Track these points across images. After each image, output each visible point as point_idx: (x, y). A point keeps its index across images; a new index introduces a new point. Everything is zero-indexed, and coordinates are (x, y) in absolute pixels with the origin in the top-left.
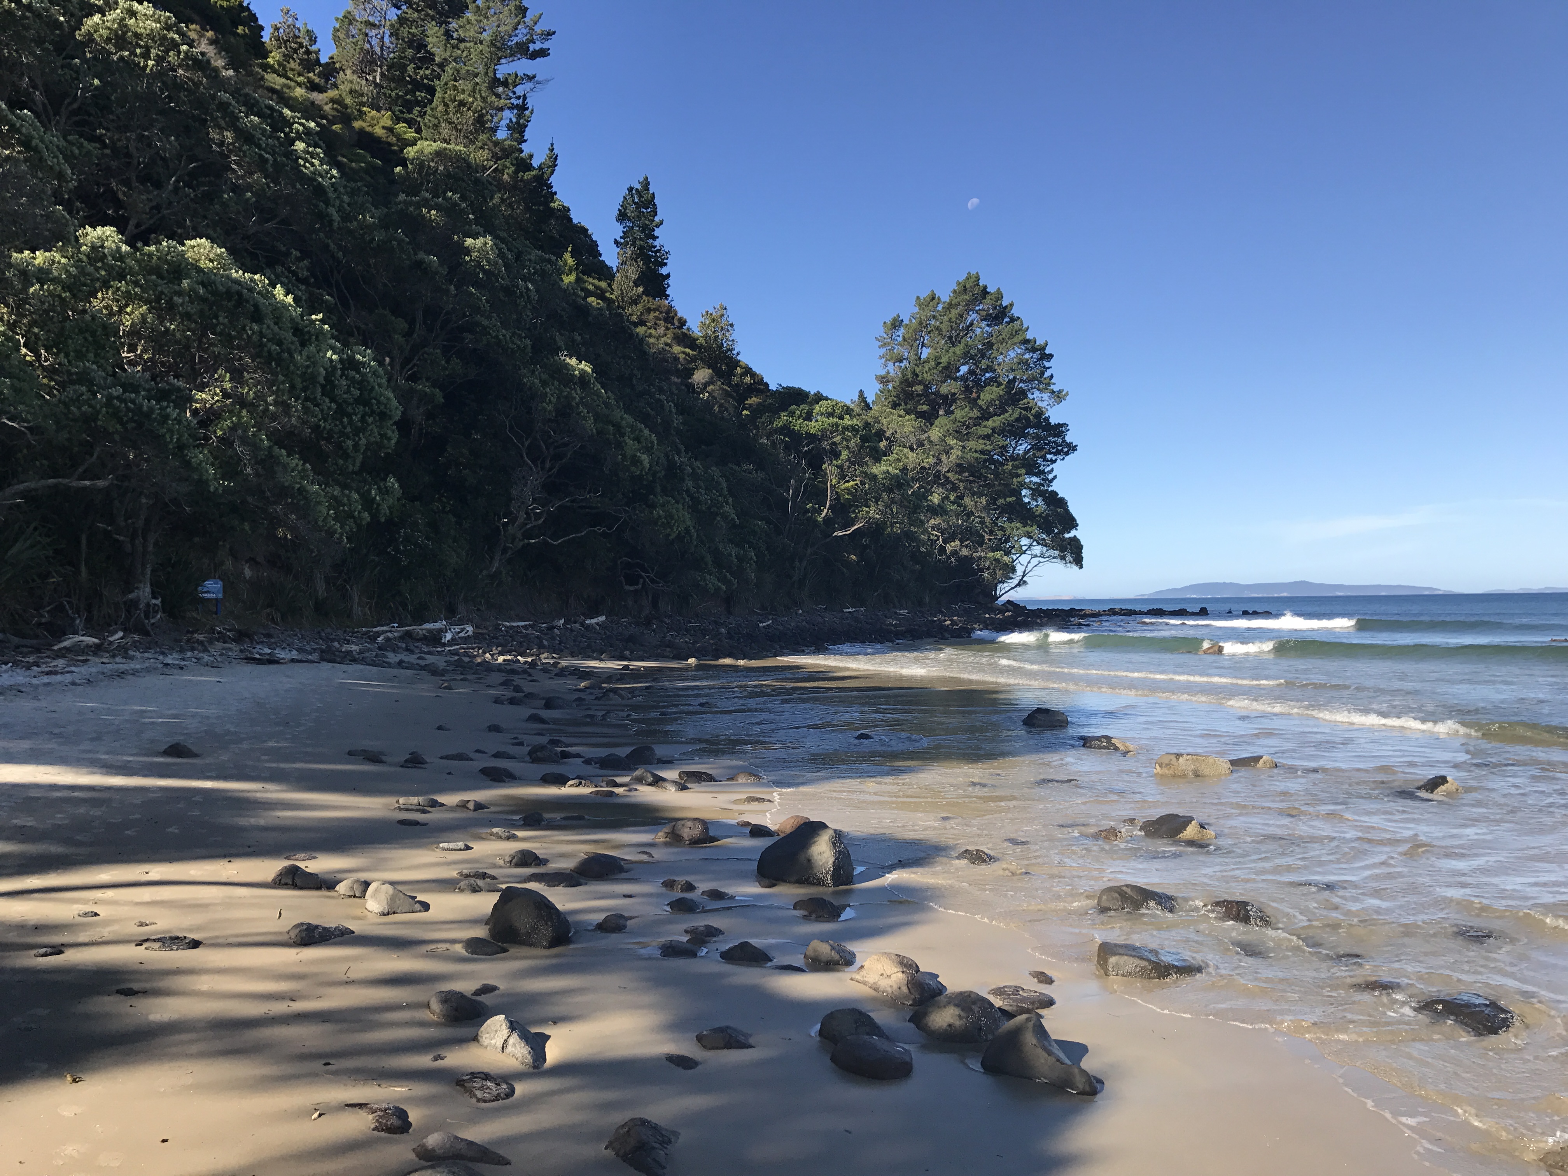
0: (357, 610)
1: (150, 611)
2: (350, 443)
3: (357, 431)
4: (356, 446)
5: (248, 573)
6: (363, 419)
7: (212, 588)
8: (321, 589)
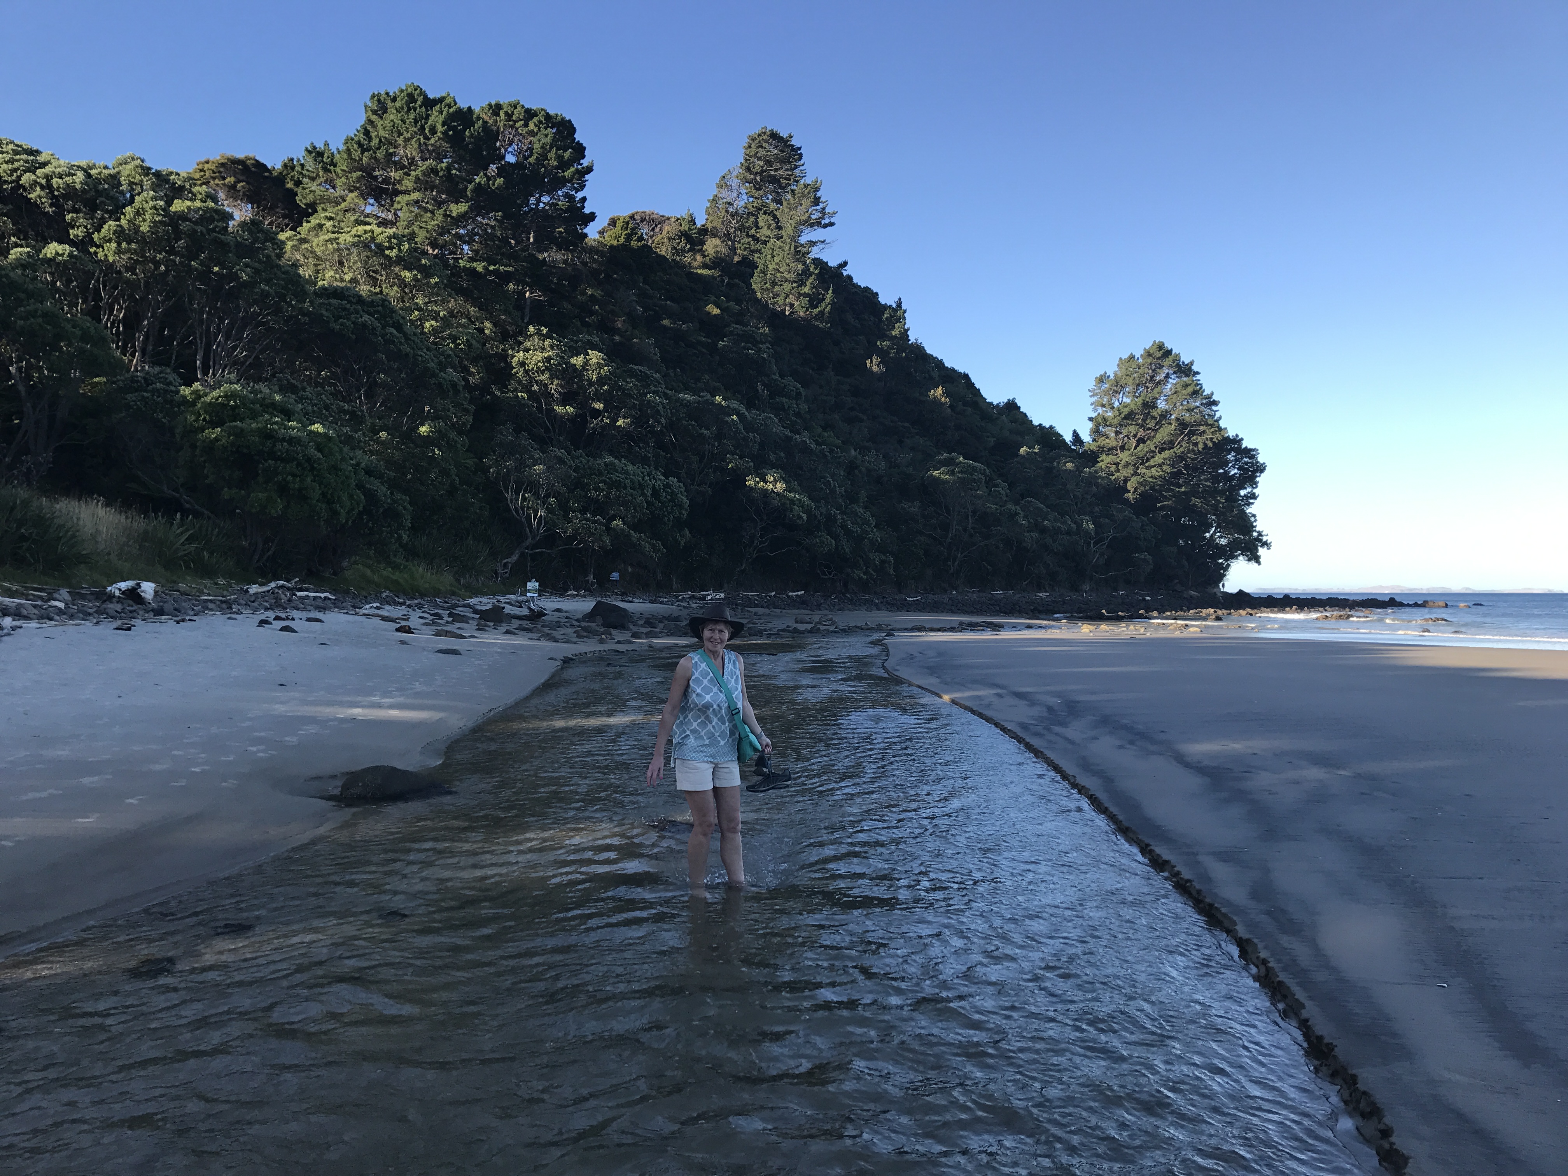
0: (675, 586)
1: (593, 584)
2: (666, 519)
3: (669, 513)
4: (669, 520)
5: (630, 569)
6: (672, 509)
7: (615, 576)
8: (660, 577)
